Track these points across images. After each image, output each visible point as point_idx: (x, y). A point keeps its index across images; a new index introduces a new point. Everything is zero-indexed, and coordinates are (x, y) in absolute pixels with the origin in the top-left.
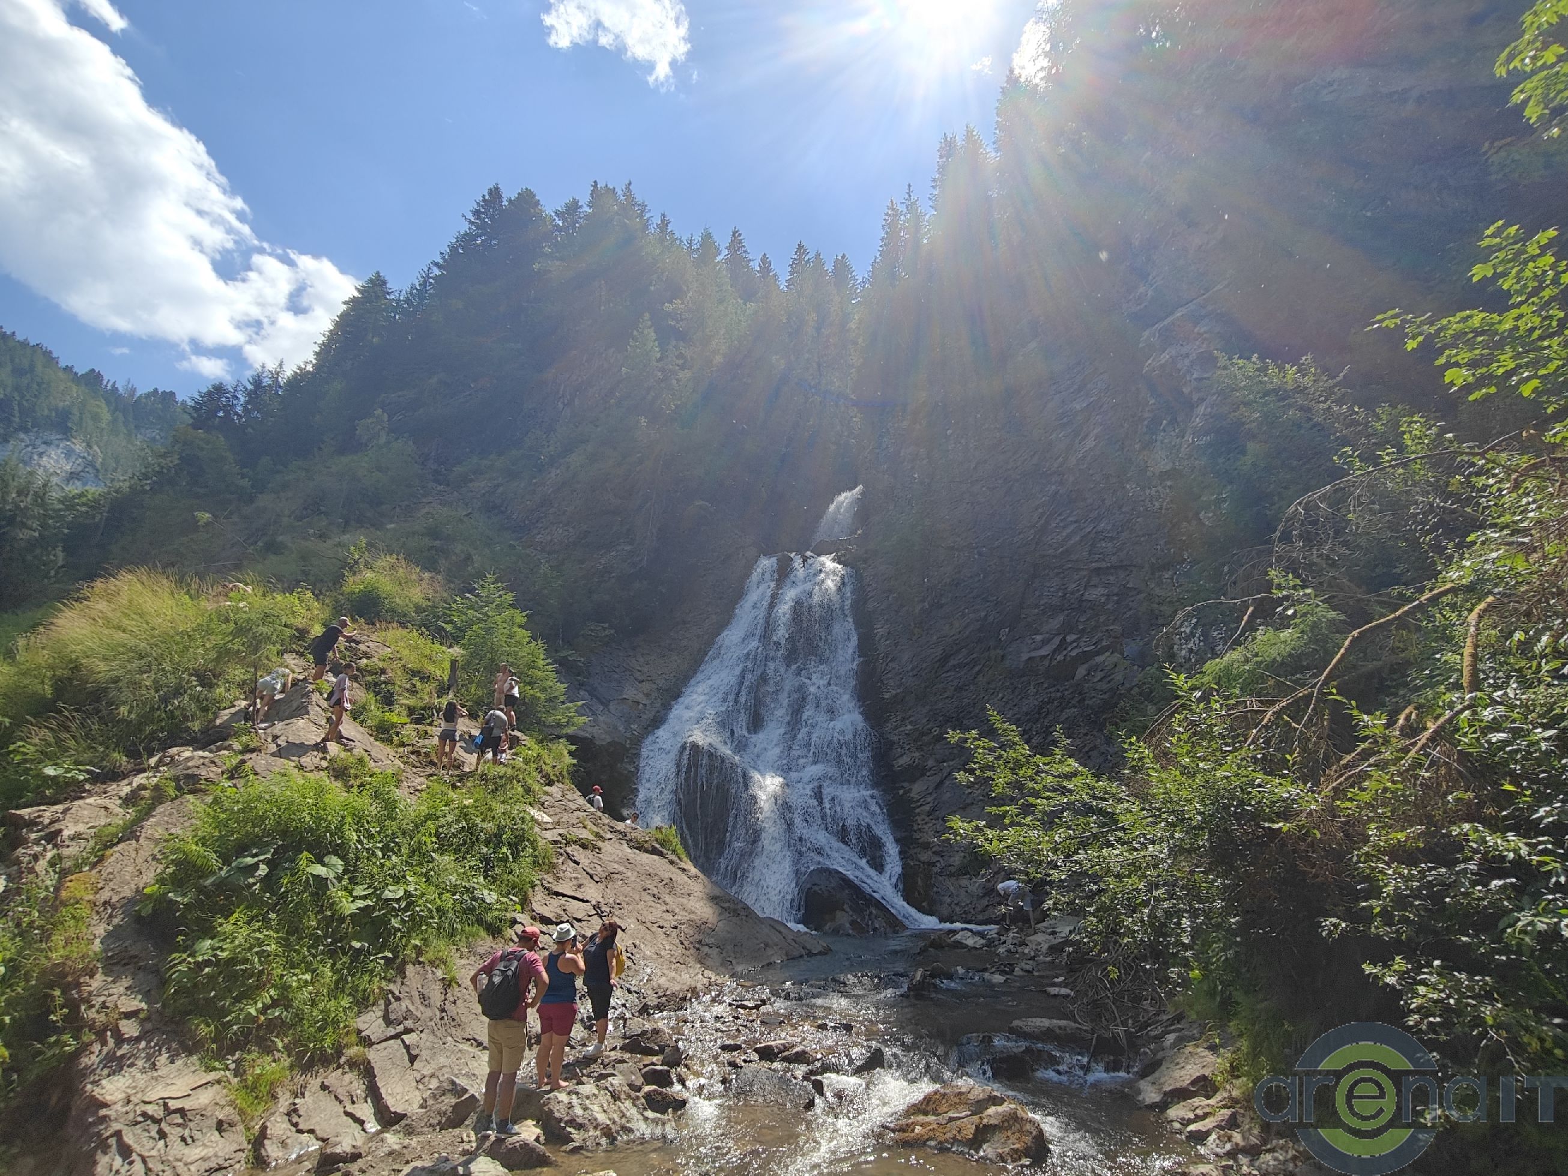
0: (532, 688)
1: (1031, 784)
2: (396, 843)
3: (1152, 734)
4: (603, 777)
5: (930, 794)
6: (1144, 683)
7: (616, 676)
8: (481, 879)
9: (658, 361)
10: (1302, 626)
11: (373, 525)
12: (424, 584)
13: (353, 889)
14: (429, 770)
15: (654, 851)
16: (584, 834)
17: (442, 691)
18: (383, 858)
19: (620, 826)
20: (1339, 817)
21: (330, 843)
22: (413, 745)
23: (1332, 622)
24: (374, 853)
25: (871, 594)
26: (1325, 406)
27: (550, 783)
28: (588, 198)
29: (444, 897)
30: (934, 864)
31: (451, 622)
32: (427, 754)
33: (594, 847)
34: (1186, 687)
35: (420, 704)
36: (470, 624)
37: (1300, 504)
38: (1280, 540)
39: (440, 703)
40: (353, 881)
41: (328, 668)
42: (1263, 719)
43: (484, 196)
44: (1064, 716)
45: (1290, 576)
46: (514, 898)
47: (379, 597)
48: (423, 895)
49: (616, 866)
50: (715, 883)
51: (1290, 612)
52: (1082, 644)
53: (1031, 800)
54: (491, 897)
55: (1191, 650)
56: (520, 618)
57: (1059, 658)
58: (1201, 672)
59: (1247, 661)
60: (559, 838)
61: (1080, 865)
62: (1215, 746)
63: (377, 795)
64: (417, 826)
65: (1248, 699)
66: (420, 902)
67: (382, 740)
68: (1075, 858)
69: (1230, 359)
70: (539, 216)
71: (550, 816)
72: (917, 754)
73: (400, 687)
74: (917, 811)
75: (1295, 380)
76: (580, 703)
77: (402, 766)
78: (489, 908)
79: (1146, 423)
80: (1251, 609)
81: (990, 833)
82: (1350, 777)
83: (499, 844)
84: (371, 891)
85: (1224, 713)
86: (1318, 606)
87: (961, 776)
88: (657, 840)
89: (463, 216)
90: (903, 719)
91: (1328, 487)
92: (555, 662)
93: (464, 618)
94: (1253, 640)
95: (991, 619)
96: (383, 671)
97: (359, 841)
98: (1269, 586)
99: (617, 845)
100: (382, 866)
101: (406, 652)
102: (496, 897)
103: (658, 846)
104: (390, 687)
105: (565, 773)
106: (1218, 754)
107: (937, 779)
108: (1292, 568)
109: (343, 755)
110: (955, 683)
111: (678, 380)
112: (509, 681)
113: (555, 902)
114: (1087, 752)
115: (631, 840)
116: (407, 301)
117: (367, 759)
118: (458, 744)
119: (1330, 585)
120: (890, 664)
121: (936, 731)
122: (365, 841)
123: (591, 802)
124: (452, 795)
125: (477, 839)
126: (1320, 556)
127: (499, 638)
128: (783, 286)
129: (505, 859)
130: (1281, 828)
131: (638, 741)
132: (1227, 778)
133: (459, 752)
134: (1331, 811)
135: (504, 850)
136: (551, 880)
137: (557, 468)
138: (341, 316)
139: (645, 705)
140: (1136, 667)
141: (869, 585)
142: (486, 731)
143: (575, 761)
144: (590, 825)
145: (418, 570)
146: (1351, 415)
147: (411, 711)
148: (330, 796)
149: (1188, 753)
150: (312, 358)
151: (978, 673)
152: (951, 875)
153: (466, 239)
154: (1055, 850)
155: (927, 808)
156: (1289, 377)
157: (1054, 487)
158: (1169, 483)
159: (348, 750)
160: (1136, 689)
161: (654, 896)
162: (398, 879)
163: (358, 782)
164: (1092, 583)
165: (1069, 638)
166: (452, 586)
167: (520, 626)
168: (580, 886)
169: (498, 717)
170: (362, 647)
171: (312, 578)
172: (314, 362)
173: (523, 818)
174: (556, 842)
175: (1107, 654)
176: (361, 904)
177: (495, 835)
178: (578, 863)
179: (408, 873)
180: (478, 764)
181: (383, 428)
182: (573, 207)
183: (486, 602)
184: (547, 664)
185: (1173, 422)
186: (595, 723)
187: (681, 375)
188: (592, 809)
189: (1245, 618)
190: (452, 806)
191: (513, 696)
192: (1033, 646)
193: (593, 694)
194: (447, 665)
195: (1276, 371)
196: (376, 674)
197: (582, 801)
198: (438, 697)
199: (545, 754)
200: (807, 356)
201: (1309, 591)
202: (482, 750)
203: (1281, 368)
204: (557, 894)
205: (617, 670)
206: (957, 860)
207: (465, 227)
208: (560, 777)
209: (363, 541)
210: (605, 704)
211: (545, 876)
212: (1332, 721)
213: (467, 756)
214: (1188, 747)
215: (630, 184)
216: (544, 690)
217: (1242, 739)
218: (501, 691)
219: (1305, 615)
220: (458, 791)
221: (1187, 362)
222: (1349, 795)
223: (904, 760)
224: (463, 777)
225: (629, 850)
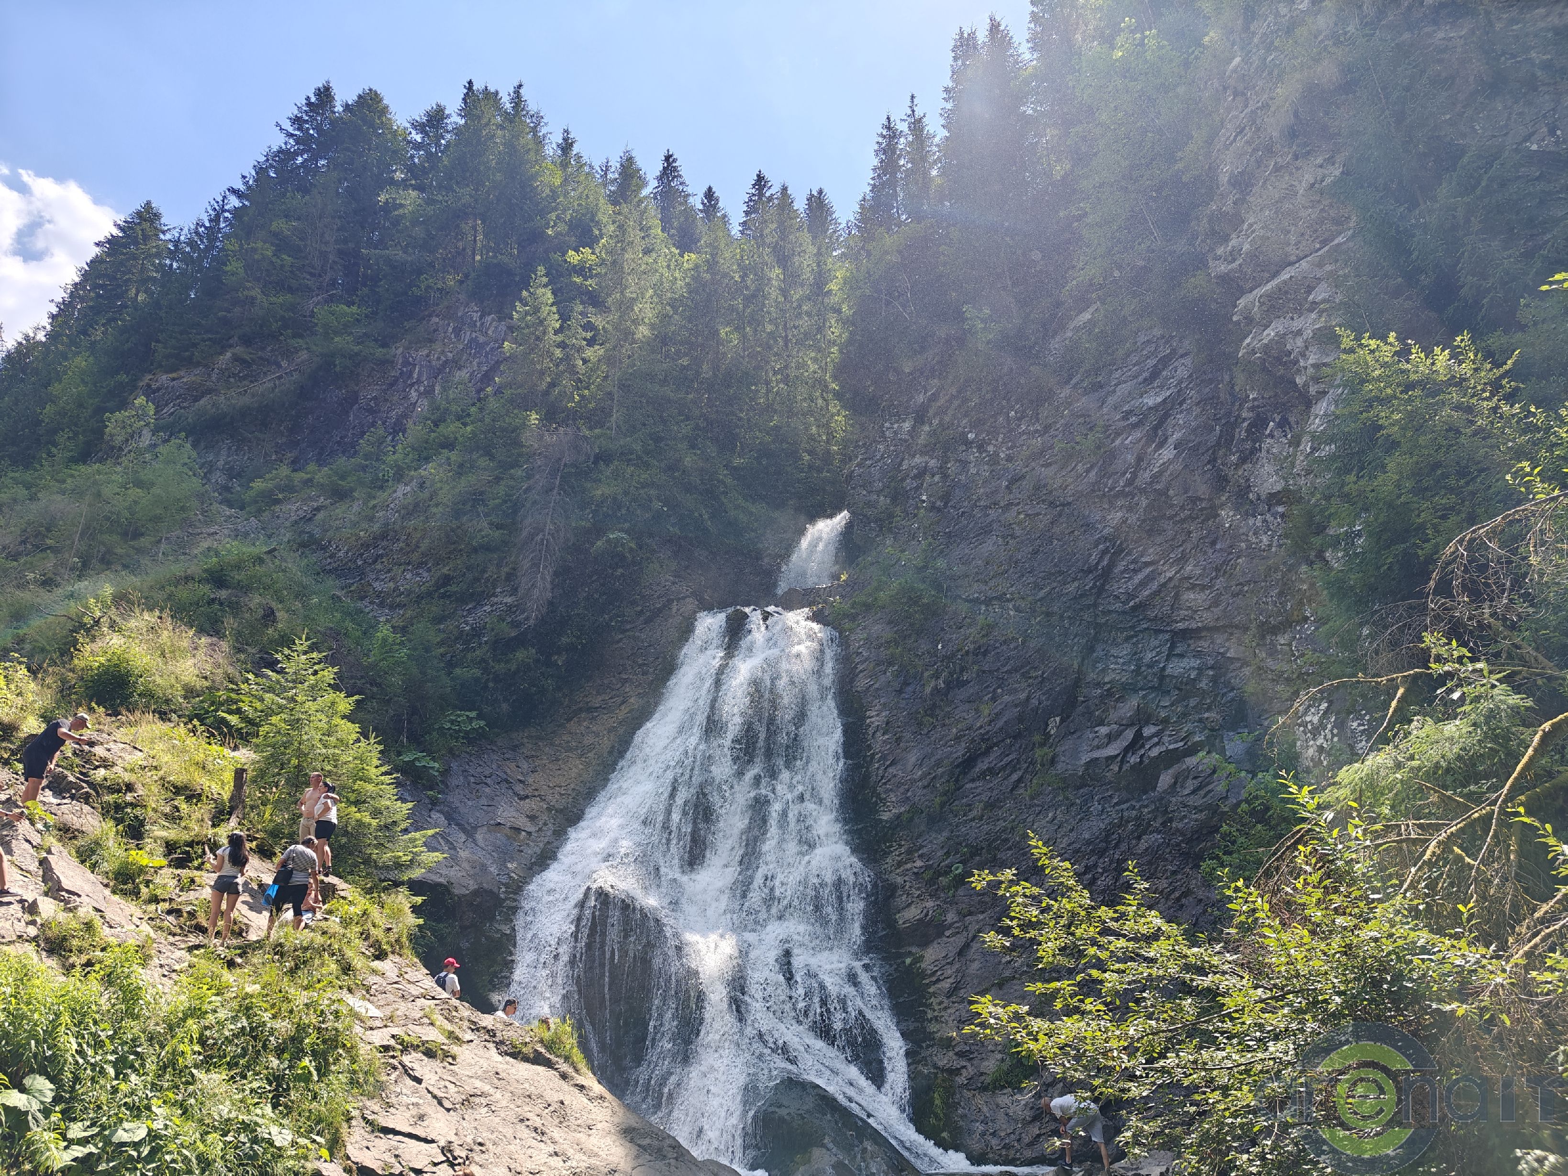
0: (359, 811)
1: (1092, 951)
2: (137, 1054)
3: (1268, 874)
4: (465, 945)
5: (951, 963)
6: (1256, 798)
7: (487, 790)
8: (268, 1109)
9: (556, 332)
10: (1473, 716)
11: (125, 567)
12: (201, 654)
13: (67, 1128)
14: (193, 940)
15: (537, 1059)
16: (432, 1035)
17: (219, 816)
18: (117, 1078)
19: (486, 1020)
20: (1537, 995)
21: (35, 1056)
22: (171, 900)
23: (1515, 710)
24: (102, 1072)
25: (860, 667)
26: (1491, 404)
27: (380, 956)
28: (458, 103)
29: (210, 1138)
30: (957, 1072)
31: (239, 711)
32: (192, 915)
33: (446, 1055)
34: (1312, 805)
35: (186, 837)
36: (268, 713)
37: (1461, 542)
38: (1436, 592)
39: (215, 835)
40: (68, 1116)
41: (44, 782)
42: (1425, 851)
43: (308, 98)
44: (1143, 845)
45: (1454, 643)
46: (318, 1139)
47: (128, 674)
48: (177, 1135)
49: (478, 1084)
50: (628, 1107)
51: (1456, 696)
52: (1166, 739)
53: (1095, 973)
54: (282, 1137)
55: (1321, 749)
56: (345, 704)
57: (1132, 760)
58: (1334, 784)
59: (1399, 766)
60: (392, 1042)
61: (1169, 1073)
62: (1357, 893)
63: (109, 980)
64: (171, 1028)
65: (1402, 822)
66: (172, 1147)
67: (124, 893)
68: (1162, 1063)
69: (1358, 338)
70: (387, 125)
71: (379, 1007)
72: (930, 904)
73: (155, 810)
74: (931, 990)
75: (1449, 367)
76: (430, 832)
77: (152, 934)
78: (279, 1154)
79: (1245, 424)
80: (1401, 691)
81: (1037, 1024)
82: (1549, 935)
83: (299, 1054)
84: (96, 1130)
85: (1368, 843)
86: (1493, 686)
87: (992, 939)
88: (541, 1041)
89: (278, 125)
90: (910, 852)
91: (1499, 518)
92: (396, 769)
93: (258, 705)
94: (1405, 737)
95: (1035, 702)
96: (130, 787)
97: (80, 1052)
98: (1424, 658)
99: (481, 1051)
100: (115, 1090)
101: (166, 758)
102: (290, 1138)
103: (543, 1050)
104: (138, 812)
105: (404, 939)
106: (1362, 904)
107: (960, 940)
108: (1455, 631)
109: (62, 917)
110: (984, 798)
111: (585, 361)
112: (322, 800)
113: (383, 1143)
114: (1178, 899)
115: (502, 1042)
116: (191, 243)
117: (98, 922)
118: (241, 899)
119: (1510, 657)
120: (890, 770)
121: (959, 869)
122: (90, 1052)
123: (442, 983)
124: (228, 977)
125: (265, 1047)
126: (1493, 615)
127: (311, 735)
128: (735, 230)
129: (306, 1078)
130: (1453, 1012)
131: (517, 888)
132: (1376, 940)
133: (242, 911)
134: (1525, 986)
135: (306, 1061)
136: (376, 1108)
137: (406, 485)
138: (93, 263)
139: (529, 833)
140: (1243, 774)
141: (859, 654)
142: (283, 875)
143: (421, 921)
144: (439, 1020)
145: (191, 633)
146: (1526, 417)
147: (170, 847)
148: (37, 982)
149: (1319, 902)
150: (46, 322)
151: (1020, 780)
152: (984, 1089)
153: (282, 157)
154: (1131, 1050)
155: (946, 985)
156: (1439, 364)
157: (1119, 514)
158: (1280, 509)
159: (70, 910)
160: (1244, 806)
161: (536, 1129)
162: (138, 1111)
163: (84, 958)
164: (1177, 651)
165: (1148, 731)
166: (242, 656)
167: (344, 717)
168: (421, 1117)
169: (302, 854)
170: (99, 750)
171: (28, 647)
172: (49, 327)
173: (337, 1012)
174: (386, 1048)
175: (1201, 754)
176: (79, 1151)
177: (293, 1039)
178: (419, 1081)
179: (154, 1101)
180: (270, 928)
181: (147, 425)
182: (436, 117)
183: (294, 681)
184: (383, 774)
185: (1283, 424)
186: (454, 859)
187: (589, 353)
188: (445, 995)
189: (1394, 704)
190: (227, 996)
191: (329, 823)
192: (1096, 743)
193: (451, 817)
194: (229, 776)
195: (1422, 355)
196: (119, 791)
197: (429, 983)
198: (214, 826)
199: (375, 912)
200: (769, 328)
201: (1479, 665)
202: (276, 905)
203: (1429, 353)
204: (386, 1131)
205: (489, 781)
206: (991, 1065)
207: (278, 141)
208: (397, 947)
209: (108, 590)
210: (470, 832)
211: (368, 1103)
212: (1520, 854)
213: (252, 915)
214: (1318, 894)
215: (520, 86)
216: (376, 813)
217: (1395, 881)
218: (310, 816)
219: (1477, 699)
220: (238, 971)
221: (1299, 342)
222: (1549, 962)
223: (913, 913)
224: (245, 950)
225: (500, 1058)
